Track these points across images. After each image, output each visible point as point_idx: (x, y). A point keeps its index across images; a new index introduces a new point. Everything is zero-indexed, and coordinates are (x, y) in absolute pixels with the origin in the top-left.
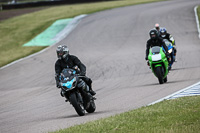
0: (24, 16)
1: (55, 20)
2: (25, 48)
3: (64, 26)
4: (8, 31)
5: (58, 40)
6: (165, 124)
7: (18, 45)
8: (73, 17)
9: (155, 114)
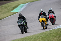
0: (11, 3)
1: (20, 4)
2: (11, 13)
3: (23, 6)
4: (6, 7)
5: (21, 10)
6: (54, 36)
7: (9, 12)
8: (26, 3)
9: (51, 33)
